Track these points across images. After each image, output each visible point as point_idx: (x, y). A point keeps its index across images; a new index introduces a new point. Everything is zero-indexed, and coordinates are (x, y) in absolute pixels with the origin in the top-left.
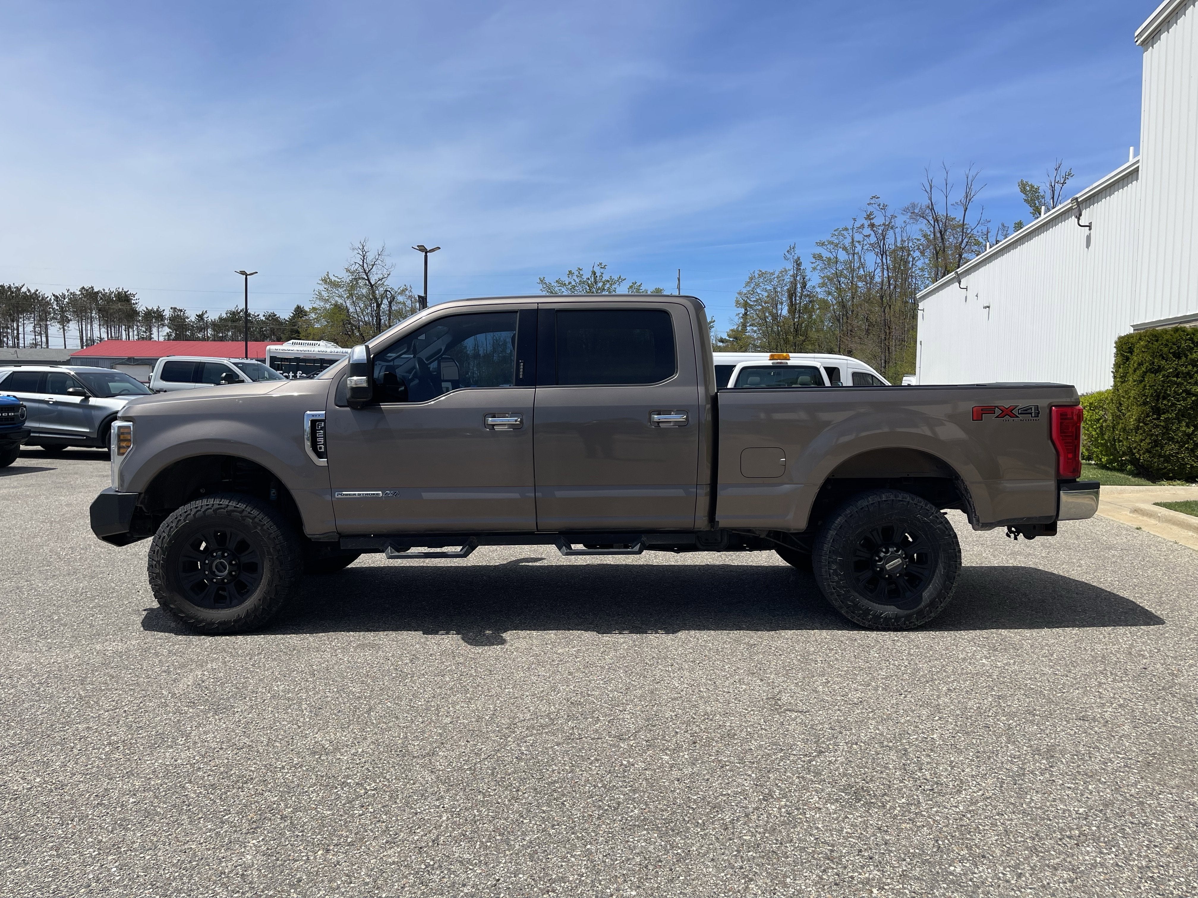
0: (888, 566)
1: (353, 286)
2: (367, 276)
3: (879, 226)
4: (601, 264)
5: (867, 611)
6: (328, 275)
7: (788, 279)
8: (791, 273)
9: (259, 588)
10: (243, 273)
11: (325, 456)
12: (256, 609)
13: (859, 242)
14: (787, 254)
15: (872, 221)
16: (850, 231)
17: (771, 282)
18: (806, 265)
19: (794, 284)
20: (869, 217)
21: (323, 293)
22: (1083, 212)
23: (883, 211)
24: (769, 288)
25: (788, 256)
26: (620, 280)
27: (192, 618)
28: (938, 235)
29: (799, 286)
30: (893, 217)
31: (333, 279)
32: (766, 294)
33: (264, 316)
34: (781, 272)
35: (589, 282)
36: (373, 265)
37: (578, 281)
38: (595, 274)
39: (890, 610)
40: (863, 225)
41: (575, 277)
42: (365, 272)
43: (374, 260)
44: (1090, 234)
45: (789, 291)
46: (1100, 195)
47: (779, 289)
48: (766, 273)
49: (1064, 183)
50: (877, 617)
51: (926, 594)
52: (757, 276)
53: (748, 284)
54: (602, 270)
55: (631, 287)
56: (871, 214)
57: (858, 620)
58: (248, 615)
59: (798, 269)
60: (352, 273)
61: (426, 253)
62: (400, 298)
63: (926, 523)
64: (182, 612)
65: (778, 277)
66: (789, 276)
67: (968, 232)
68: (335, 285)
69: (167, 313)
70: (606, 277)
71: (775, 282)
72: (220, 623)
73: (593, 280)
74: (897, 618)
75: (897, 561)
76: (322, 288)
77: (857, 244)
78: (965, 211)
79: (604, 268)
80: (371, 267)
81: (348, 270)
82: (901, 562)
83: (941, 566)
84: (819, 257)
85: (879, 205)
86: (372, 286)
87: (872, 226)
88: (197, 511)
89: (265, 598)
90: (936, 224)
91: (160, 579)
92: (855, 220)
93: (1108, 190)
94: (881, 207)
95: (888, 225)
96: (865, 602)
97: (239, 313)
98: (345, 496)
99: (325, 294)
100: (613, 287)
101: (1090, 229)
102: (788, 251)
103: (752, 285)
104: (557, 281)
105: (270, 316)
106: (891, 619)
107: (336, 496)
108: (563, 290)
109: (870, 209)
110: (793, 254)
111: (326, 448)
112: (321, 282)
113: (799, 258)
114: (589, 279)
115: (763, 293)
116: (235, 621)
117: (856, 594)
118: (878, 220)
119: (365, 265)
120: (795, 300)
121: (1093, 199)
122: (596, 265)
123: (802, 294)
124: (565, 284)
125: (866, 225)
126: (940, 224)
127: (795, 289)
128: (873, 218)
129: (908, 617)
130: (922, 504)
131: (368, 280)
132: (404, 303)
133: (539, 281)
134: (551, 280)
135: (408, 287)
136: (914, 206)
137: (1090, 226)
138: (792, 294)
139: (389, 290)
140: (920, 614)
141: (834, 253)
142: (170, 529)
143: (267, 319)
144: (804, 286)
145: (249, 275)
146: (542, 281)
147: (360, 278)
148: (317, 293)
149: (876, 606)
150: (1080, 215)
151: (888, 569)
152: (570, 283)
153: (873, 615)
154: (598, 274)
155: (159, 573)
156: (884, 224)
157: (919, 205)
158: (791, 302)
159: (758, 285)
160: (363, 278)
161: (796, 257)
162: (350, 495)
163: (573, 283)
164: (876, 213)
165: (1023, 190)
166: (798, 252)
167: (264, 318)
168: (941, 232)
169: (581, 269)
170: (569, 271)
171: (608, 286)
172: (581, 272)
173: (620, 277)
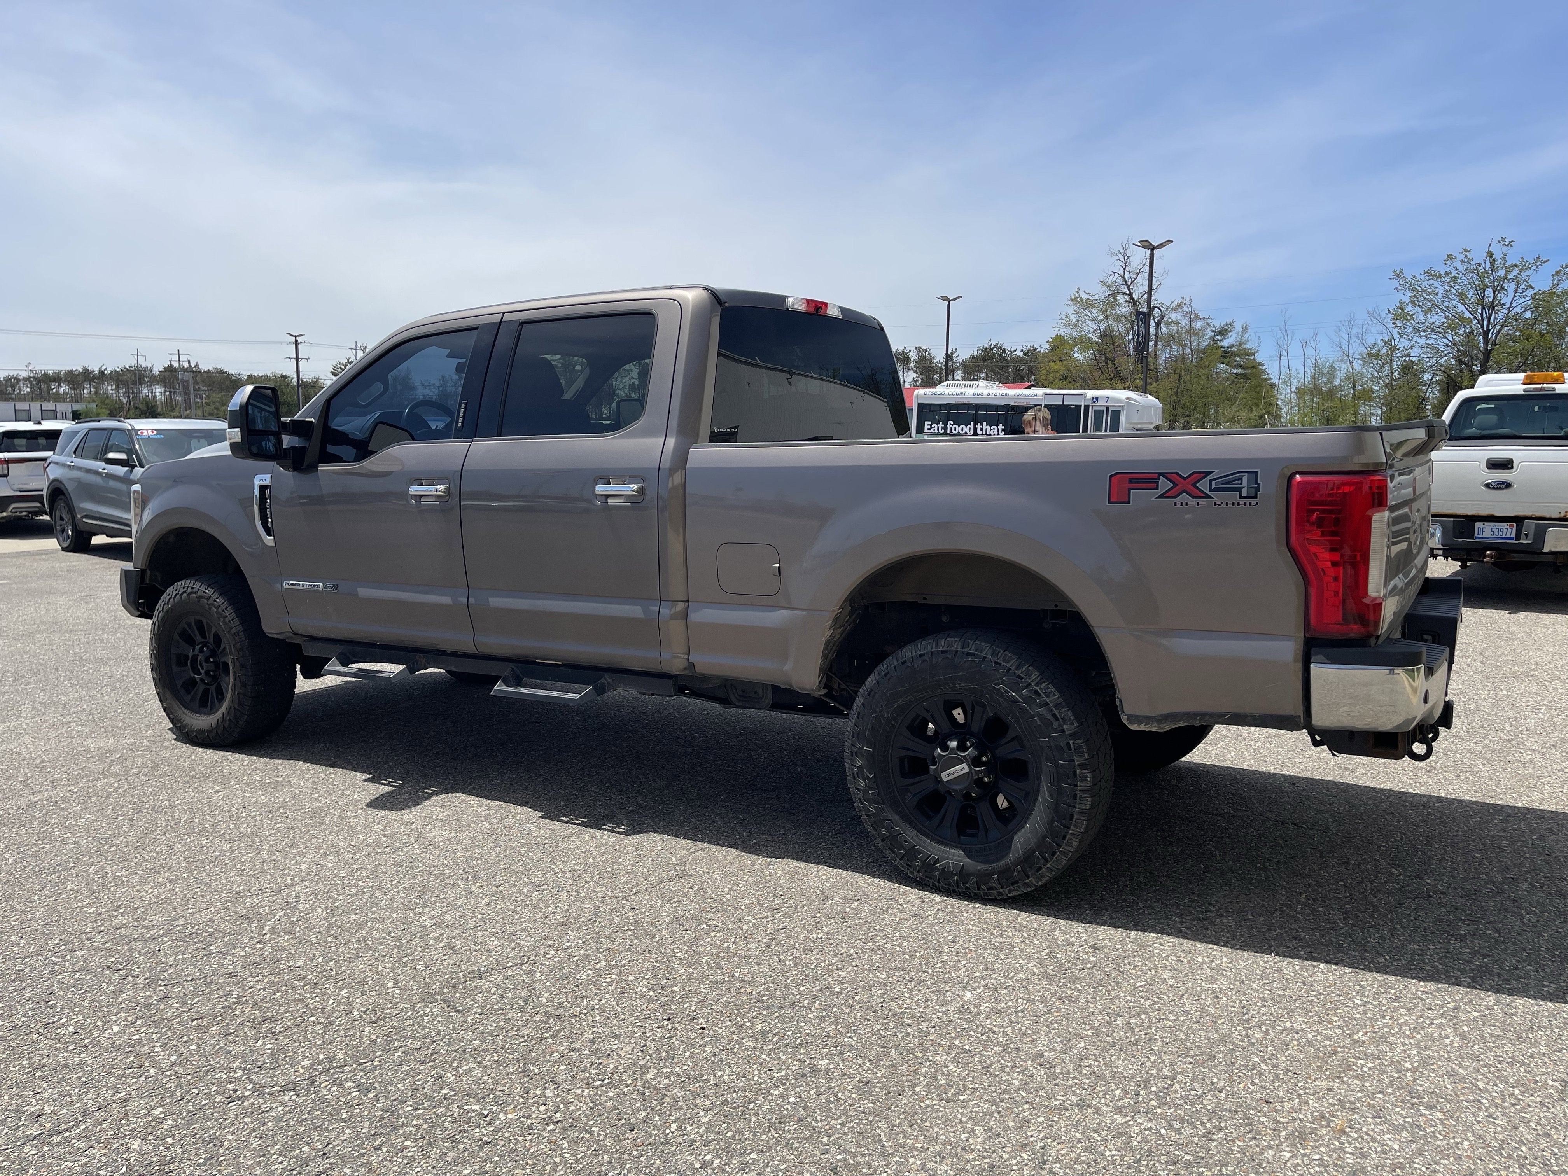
0: (945, 776)
1: (1110, 303)
2: (1129, 290)
4: (1503, 239)
5: (912, 853)
6: (1078, 292)
10: (945, 298)
11: (272, 533)
21: (1072, 317)
26: (1539, 262)
31: (1085, 296)
33: (1022, 351)
35: (1482, 270)
36: (1138, 274)
37: (1461, 269)
38: (1491, 257)
39: (952, 858)
41: (1458, 264)
42: (1126, 284)
43: (1139, 267)
50: (929, 866)
51: (1019, 840)
54: (1505, 249)
60: (1109, 286)
61: (1152, 250)
62: (1174, 316)
63: (1015, 701)
68: (1087, 305)
69: (913, 356)
70: (1512, 260)
73: (1488, 265)
74: (963, 874)
75: (962, 769)
76: (1070, 310)
79: (1510, 244)
80: (1135, 277)
81: (1104, 283)
82: (967, 770)
83: (1044, 788)
86: (1134, 302)
96: (910, 836)
97: (992, 349)
98: (291, 587)
99: (1074, 318)
100: (1524, 274)
104: (1426, 272)
105: (1029, 350)
106: (953, 874)
107: (285, 586)
108: (1436, 284)
112: (1070, 302)
114: (1480, 264)
117: (896, 818)
119: (1127, 275)
122: (1495, 241)
124: (1440, 277)
129: (984, 877)
130: (1012, 664)
131: (1130, 295)
132: (1177, 323)
133: (1391, 275)
134: (1416, 271)
135: (1188, 301)
139: (1158, 305)
140: (1005, 873)
142: (164, 612)
143: (1025, 354)
145: (953, 300)
147: (1119, 293)
148: (1064, 317)
149: (930, 844)
151: (945, 780)
152: (1448, 273)
153: (924, 862)
154: (1497, 256)
160: (1124, 293)
162: (295, 585)
163: (1454, 273)
167: (1021, 354)
169: (1467, 251)
170: (1448, 256)
171: (1515, 272)
172: (1469, 255)
173: (1538, 258)
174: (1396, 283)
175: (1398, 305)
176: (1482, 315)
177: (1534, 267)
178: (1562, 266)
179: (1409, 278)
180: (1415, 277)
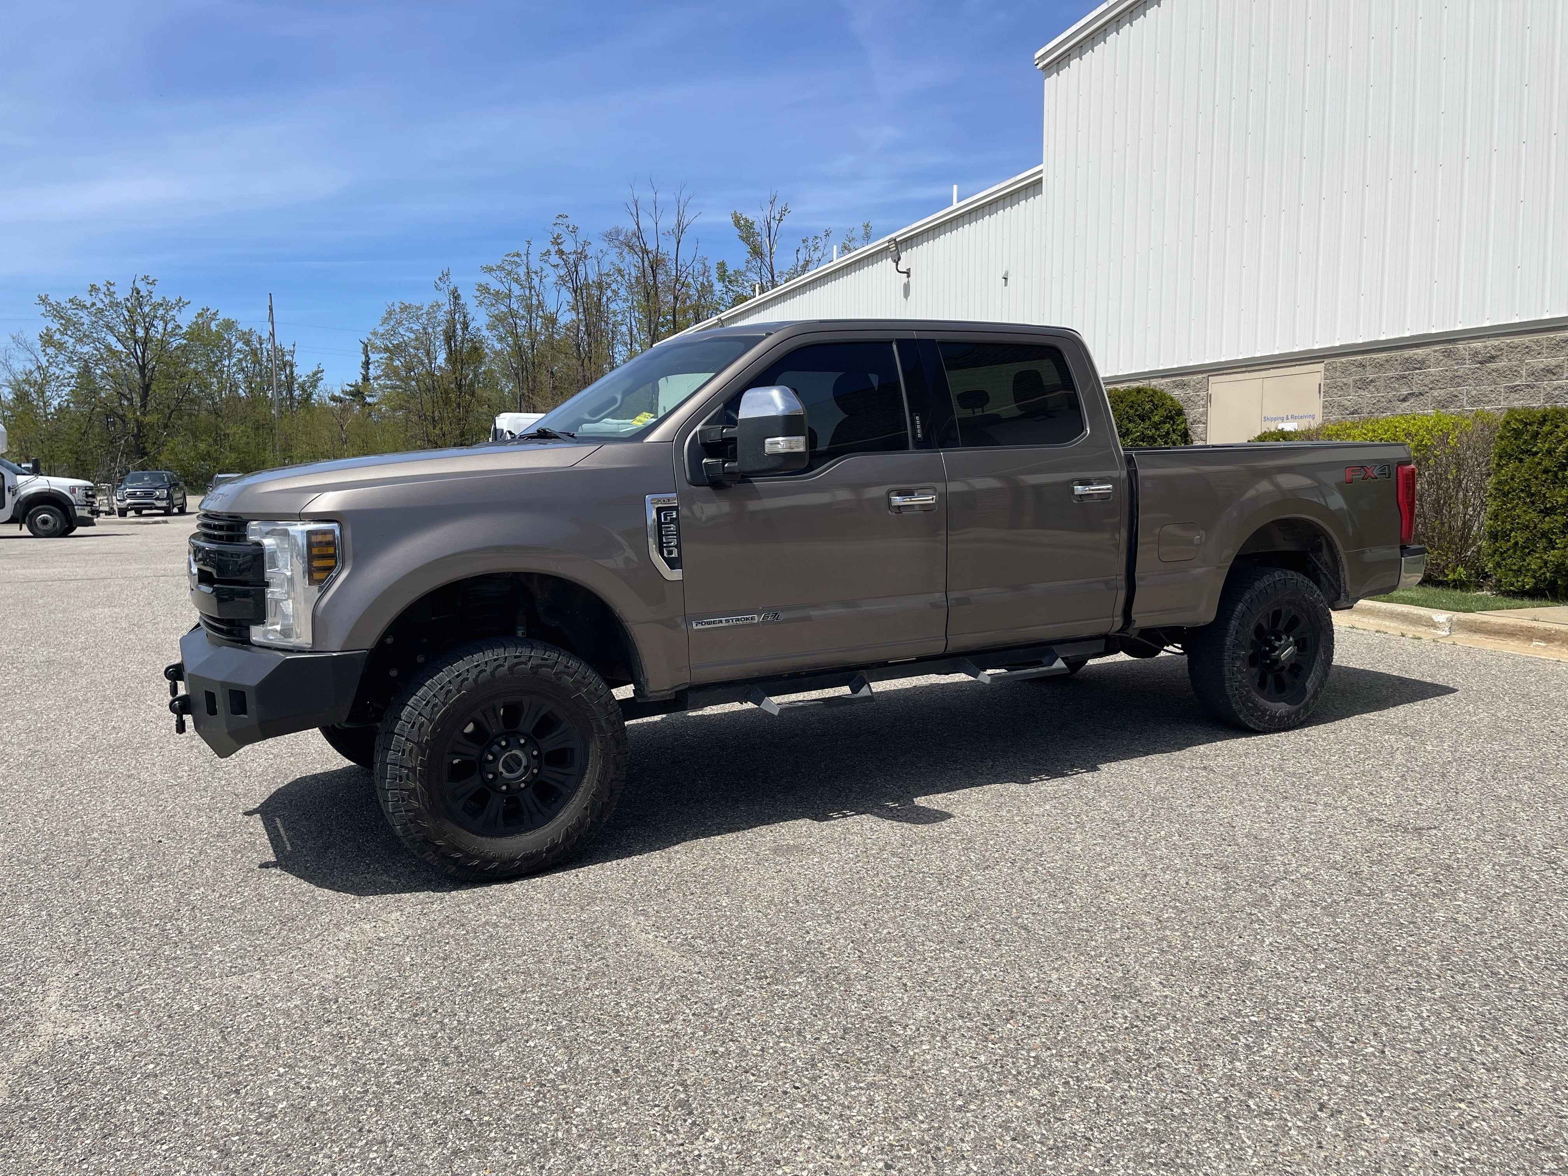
0: (1282, 657)
3: (570, 254)
4: (147, 277)
5: (1264, 712)
7: (441, 316)
8: (447, 308)
9: (582, 789)
11: (678, 565)
12: (580, 823)
13: (536, 273)
14: (438, 282)
15: (561, 247)
16: (524, 258)
17: (418, 319)
18: (469, 299)
19: (452, 323)
20: (556, 241)
22: (903, 255)
23: (573, 234)
24: (415, 327)
25: (441, 285)
26: (180, 304)
27: (474, 857)
28: (649, 271)
29: (458, 326)
30: (586, 243)
32: (413, 336)
34: (432, 307)
35: (129, 304)
37: (107, 301)
38: (138, 293)
39: (1281, 708)
40: (549, 251)
41: (102, 296)
44: (908, 282)
45: (446, 333)
46: (920, 237)
47: (430, 330)
48: (410, 307)
49: (780, 220)
50: (1272, 717)
51: (1309, 685)
52: (398, 310)
53: (385, 321)
54: (150, 287)
55: (200, 315)
56: (559, 236)
57: (1255, 724)
58: (568, 836)
59: (456, 304)
64: (457, 850)
65: (428, 313)
66: (442, 313)
67: (683, 270)
70: (157, 299)
71: (424, 320)
72: (525, 858)
73: (134, 301)
77: (534, 276)
78: (678, 243)
79: (153, 283)
82: (1291, 650)
84: (484, 289)
85: (568, 227)
87: (561, 253)
88: (480, 672)
89: (593, 803)
90: (645, 256)
91: (417, 799)
92: (529, 242)
93: (931, 233)
94: (570, 229)
95: (581, 253)
96: (1263, 702)
98: (707, 626)
100: (171, 313)
101: (908, 276)
102: (440, 279)
103: (392, 323)
104: (71, 301)
106: (1284, 717)
107: (695, 627)
109: (557, 230)
110: (447, 283)
111: (680, 553)
113: (456, 288)
114: (128, 299)
115: (408, 334)
116: (549, 850)
117: (1255, 693)
118: (568, 246)
120: (455, 345)
121: (911, 241)
122: (138, 278)
123: (463, 339)
124: (85, 307)
125: (553, 252)
126: (650, 255)
127: (454, 331)
128: (562, 243)
129: (1297, 713)
133: (37, 300)
134: (61, 298)
136: (618, 232)
137: (908, 273)
138: (450, 337)
140: (1306, 708)
141: (506, 284)
142: (432, 709)
144: (465, 326)
146: (44, 300)
149: (1270, 703)
150: (899, 259)
151: (1282, 660)
152: (93, 304)
153: (1270, 715)
154: (143, 293)
155: (414, 789)
156: (575, 252)
157: (624, 231)
158: (450, 347)
159: (400, 323)
161: (452, 288)
162: (714, 623)
163: (100, 305)
164: (565, 237)
165: (737, 223)
166: (455, 280)
168: (652, 268)
169: (111, 285)
170: (92, 286)
171: (161, 312)
172: (112, 289)
173: (180, 299)
174: (42, 309)
175: (45, 331)
176: (135, 349)
177: (177, 308)
178: (203, 309)
179: (54, 303)
180: (59, 303)
